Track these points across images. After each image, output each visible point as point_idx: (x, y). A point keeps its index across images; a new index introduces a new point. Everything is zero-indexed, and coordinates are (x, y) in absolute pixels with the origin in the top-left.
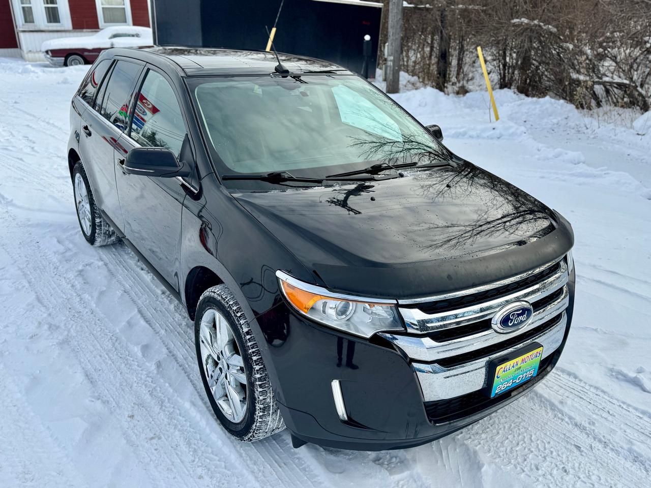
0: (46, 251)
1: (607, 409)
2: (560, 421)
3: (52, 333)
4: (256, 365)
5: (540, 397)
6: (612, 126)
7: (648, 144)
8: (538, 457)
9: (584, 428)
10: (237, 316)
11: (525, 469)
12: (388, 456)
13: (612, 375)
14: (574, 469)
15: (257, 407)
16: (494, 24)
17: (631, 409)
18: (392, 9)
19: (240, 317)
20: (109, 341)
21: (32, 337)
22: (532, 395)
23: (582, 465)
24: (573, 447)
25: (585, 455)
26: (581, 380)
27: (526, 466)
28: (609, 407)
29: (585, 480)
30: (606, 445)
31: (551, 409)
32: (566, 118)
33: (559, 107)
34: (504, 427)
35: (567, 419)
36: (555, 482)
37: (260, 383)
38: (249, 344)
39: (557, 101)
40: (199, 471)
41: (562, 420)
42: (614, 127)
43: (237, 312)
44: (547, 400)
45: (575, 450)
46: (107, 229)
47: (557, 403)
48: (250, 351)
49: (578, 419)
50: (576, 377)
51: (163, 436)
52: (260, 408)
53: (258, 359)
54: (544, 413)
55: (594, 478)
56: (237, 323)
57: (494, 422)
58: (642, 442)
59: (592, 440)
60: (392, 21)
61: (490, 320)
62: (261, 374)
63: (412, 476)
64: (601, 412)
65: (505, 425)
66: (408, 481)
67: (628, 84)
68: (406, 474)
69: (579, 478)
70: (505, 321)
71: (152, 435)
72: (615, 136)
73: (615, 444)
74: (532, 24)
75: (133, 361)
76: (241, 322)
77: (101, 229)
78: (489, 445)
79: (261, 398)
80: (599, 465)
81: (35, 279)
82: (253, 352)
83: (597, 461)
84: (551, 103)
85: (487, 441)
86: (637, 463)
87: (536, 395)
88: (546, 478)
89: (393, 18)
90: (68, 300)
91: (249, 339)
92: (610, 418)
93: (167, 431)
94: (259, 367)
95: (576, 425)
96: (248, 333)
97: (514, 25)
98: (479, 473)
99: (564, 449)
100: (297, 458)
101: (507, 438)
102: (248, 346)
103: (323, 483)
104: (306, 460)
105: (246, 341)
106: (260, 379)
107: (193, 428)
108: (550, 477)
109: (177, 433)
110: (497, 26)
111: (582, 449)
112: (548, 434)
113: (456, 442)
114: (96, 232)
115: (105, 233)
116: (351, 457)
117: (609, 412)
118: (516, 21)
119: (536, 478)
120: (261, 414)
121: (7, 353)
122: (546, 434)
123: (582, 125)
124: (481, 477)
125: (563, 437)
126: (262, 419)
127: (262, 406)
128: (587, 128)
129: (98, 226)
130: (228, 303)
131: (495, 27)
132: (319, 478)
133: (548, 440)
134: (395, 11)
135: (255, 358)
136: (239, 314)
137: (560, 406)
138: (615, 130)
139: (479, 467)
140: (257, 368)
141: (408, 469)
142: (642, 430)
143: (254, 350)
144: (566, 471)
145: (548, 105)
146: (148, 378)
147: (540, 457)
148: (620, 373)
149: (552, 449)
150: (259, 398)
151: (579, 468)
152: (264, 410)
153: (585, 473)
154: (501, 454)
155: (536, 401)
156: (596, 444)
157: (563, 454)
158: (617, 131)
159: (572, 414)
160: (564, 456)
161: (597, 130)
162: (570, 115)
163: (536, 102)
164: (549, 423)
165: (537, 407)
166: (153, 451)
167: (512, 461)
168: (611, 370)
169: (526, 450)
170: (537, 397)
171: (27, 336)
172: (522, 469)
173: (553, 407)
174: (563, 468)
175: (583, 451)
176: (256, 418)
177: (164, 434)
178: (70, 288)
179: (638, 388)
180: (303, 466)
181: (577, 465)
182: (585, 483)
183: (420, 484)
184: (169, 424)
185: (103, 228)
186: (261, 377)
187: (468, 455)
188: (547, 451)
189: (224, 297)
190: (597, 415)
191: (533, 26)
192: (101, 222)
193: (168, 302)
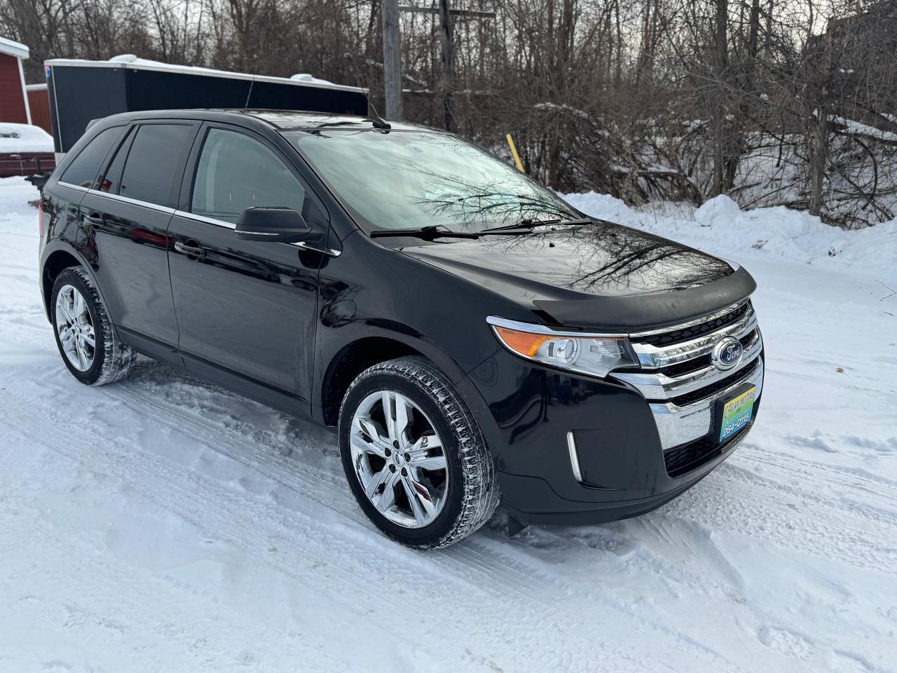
0: (25, 397)
1: (802, 471)
2: (762, 487)
3: (101, 482)
4: (463, 437)
5: (733, 468)
6: (670, 220)
7: (716, 235)
8: (757, 520)
9: (790, 489)
10: (426, 386)
11: (751, 531)
12: (602, 542)
13: (791, 443)
14: (797, 524)
15: (466, 490)
16: (516, 110)
17: (824, 467)
18: (388, 93)
19: (430, 386)
20: (188, 480)
21: (73, 490)
22: (723, 467)
23: (803, 520)
24: (787, 507)
25: (801, 511)
26: (763, 450)
27: (750, 529)
28: (803, 468)
29: (813, 531)
30: (817, 499)
31: (748, 478)
32: (617, 215)
33: (607, 203)
34: (710, 501)
35: (768, 484)
36: (786, 537)
37: (469, 458)
38: (450, 414)
39: (604, 196)
40: (396, 586)
41: (764, 486)
42: (673, 221)
43: (426, 382)
44: (741, 470)
45: (789, 509)
46: (119, 356)
47: (752, 471)
48: (452, 422)
49: (780, 482)
50: (757, 448)
51: (327, 562)
52: (470, 490)
53: (463, 430)
54: (742, 482)
55: (820, 529)
56: (429, 394)
57: (696, 498)
58: (850, 492)
59: (802, 498)
60: (390, 107)
61: (710, 355)
62: (469, 447)
63: (638, 555)
64: (798, 474)
65: (709, 498)
66: (637, 561)
67: (676, 174)
68: (631, 554)
69: (807, 531)
70: (724, 355)
71: (313, 564)
72: (677, 229)
73: (826, 498)
74: (560, 108)
75: (236, 496)
76: (434, 391)
77: (110, 358)
78: (703, 518)
79: (471, 476)
80: (819, 518)
81: (29, 428)
82: (457, 423)
83: (815, 514)
84: (597, 198)
85: (699, 514)
86: (854, 510)
87: (728, 467)
88: (775, 536)
89: (391, 103)
90: (97, 445)
91: (448, 409)
92: (809, 477)
93: (330, 556)
94: (467, 439)
95: (780, 488)
96: (445, 402)
97: (540, 110)
98: (708, 541)
99: (779, 511)
100: (503, 558)
101: (718, 509)
102: (449, 417)
103: (546, 575)
104: (515, 558)
105: (445, 412)
106: (469, 454)
107: (362, 549)
108: (777, 534)
109: (344, 556)
110: (520, 111)
111: (797, 507)
112: (756, 499)
113: (668, 520)
114: (103, 362)
115: (116, 363)
116: (563, 547)
117: (806, 473)
118: (539, 105)
119: (765, 537)
120: (471, 497)
121: (49, 510)
122: (754, 500)
123: (637, 222)
124: (713, 544)
125: (772, 499)
126: (471, 504)
127: (472, 487)
128: (643, 225)
129: (108, 353)
130: (409, 375)
131: (518, 113)
132: (539, 572)
133: (759, 505)
134: (394, 95)
135: (459, 430)
136: (428, 384)
137: (757, 474)
138: (676, 224)
139: (706, 535)
140: (464, 440)
141: (633, 549)
142: (844, 483)
143: (457, 420)
144: (790, 527)
145: (594, 201)
146: (269, 511)
147: (759, 520)
148: (798, 439)
149: (767, 512)
150: (468, 477)
151: (802, 523)
152: (474, 491)
153: (809, 526)
154: (720, 523)
155: (730, 473)
156: (807, 500)
157: (780, 513)
158: (678, 225)
159: (772, 479)
160: (782, 516)
161: (654, 226)
162: (621, 211)
163: (580, 197)
164: (752, 490)
165: (732, 478)
166: (325, 578)
167: (734, 527)
168: (789, 438)
169: (742, 516)
170: (729, 469)
171: (66, 489)
172: (747, 532)
173: (750, 476)
174: (787, 525)
175: (797, 509)
176: (464, 504)
177: (328, 560)
178: (91, 433)
179: (821, 450)
180: (515, 564)
181: (798, 521)
182: (814, 534)
183: (651, 560)
184: (328, 550)
185: (114, 355)
186: (470, 450)
187: (688, 528)
188: (763, 514)
189: (401, 370)
190: (796, 476)
191: (562, 111)
192: (112, 346)
193: (240, 433)
